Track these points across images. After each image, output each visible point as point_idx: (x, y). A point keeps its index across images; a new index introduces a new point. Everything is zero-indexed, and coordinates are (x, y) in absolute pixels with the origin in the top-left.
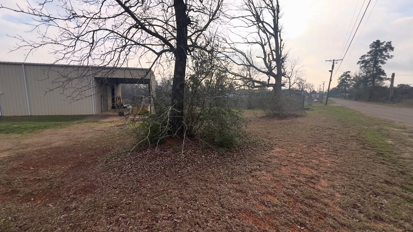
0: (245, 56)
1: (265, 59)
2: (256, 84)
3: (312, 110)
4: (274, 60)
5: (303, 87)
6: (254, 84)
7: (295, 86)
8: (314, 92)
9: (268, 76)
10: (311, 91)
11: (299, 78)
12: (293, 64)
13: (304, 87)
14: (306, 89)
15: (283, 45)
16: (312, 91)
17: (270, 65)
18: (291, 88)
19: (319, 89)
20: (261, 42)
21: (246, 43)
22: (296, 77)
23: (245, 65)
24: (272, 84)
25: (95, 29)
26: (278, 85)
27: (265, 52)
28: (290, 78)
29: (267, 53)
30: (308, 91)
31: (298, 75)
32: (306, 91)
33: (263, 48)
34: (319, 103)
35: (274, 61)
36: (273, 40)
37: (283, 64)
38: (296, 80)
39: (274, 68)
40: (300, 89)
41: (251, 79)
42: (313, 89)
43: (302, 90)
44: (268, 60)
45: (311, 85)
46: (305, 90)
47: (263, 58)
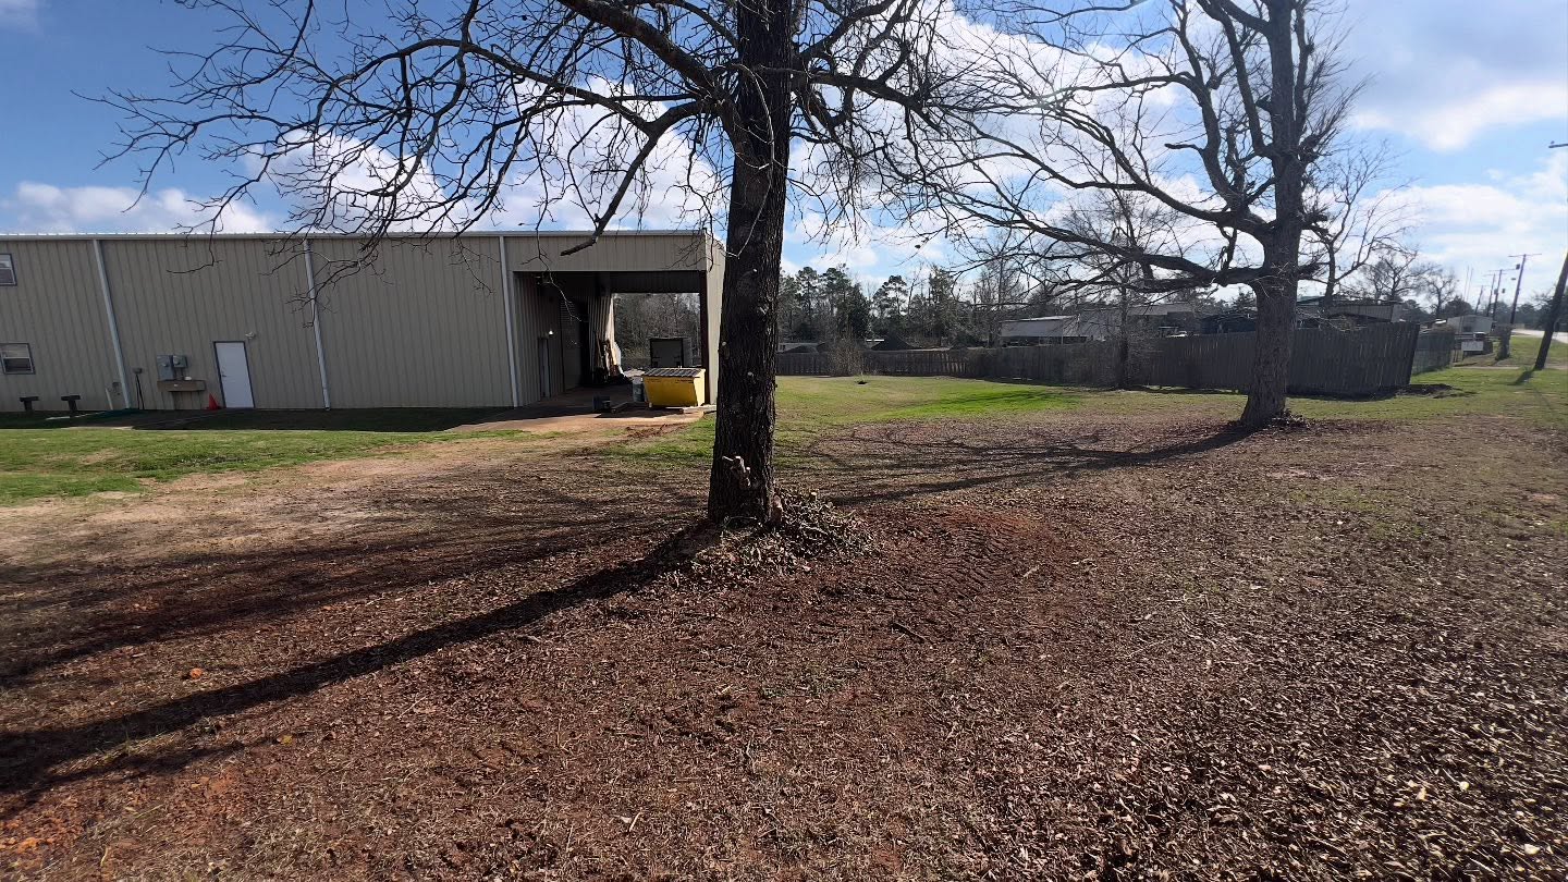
0: (1111, 143)
1: (1209, 156)
2: (1161, 273)
3: (1461, 395)
4: (1259, 148)
5: (1396, 284)
6: (1149, 272)
7: (1355, 283)
8: (1459, 307)
9: (1224, 233)
10: (1440, 302)
11: (1386, 241)
12: (1352, 178)
13: (1401, 284)
14: (1412, 292)
15: (1317, 74)
16: (1444, 305)
17: (1239, 178)
18: (1336, 289)
19: (1487, 293)
20: (1193, 74)
21: (1114, 85)
22: (1369, 238)
23: (1108, 185)
24: (1247, 270)
25: (403, 46)
26: (1279, 271)
27: (1210, 120)
28: (1337, 245)
29: (1225, 123)
30: (1425, 302)
31: (1376, 227)
32: (1412, 302)
33: (1204, 102)
34: (1490, 358)
35: (1262, 156)
36: (1259, 53)
37: (1309, 168)
38: (1366, 250)
39: (1263, 188)
40: (1379, 292)
41: (1133, 253)
42: (1454, 295)
43: (1393, 298)
44: (1229, 161)
45: (1446, 273)
46: (1405, 299)
47: (1200, 150)
